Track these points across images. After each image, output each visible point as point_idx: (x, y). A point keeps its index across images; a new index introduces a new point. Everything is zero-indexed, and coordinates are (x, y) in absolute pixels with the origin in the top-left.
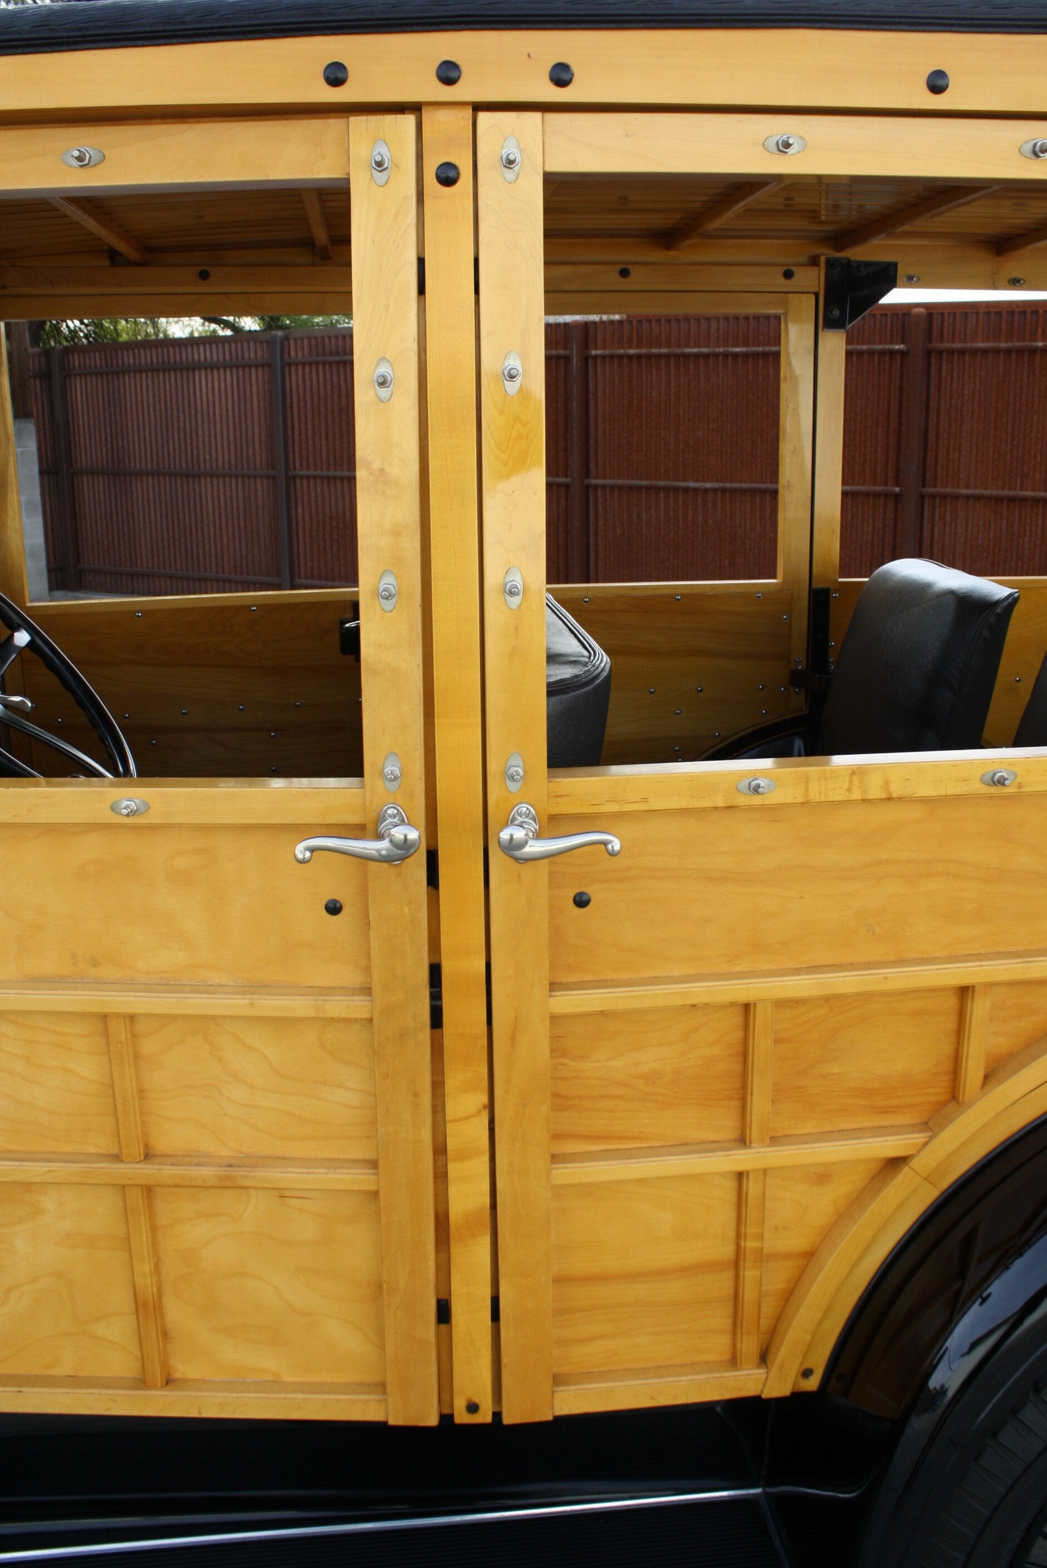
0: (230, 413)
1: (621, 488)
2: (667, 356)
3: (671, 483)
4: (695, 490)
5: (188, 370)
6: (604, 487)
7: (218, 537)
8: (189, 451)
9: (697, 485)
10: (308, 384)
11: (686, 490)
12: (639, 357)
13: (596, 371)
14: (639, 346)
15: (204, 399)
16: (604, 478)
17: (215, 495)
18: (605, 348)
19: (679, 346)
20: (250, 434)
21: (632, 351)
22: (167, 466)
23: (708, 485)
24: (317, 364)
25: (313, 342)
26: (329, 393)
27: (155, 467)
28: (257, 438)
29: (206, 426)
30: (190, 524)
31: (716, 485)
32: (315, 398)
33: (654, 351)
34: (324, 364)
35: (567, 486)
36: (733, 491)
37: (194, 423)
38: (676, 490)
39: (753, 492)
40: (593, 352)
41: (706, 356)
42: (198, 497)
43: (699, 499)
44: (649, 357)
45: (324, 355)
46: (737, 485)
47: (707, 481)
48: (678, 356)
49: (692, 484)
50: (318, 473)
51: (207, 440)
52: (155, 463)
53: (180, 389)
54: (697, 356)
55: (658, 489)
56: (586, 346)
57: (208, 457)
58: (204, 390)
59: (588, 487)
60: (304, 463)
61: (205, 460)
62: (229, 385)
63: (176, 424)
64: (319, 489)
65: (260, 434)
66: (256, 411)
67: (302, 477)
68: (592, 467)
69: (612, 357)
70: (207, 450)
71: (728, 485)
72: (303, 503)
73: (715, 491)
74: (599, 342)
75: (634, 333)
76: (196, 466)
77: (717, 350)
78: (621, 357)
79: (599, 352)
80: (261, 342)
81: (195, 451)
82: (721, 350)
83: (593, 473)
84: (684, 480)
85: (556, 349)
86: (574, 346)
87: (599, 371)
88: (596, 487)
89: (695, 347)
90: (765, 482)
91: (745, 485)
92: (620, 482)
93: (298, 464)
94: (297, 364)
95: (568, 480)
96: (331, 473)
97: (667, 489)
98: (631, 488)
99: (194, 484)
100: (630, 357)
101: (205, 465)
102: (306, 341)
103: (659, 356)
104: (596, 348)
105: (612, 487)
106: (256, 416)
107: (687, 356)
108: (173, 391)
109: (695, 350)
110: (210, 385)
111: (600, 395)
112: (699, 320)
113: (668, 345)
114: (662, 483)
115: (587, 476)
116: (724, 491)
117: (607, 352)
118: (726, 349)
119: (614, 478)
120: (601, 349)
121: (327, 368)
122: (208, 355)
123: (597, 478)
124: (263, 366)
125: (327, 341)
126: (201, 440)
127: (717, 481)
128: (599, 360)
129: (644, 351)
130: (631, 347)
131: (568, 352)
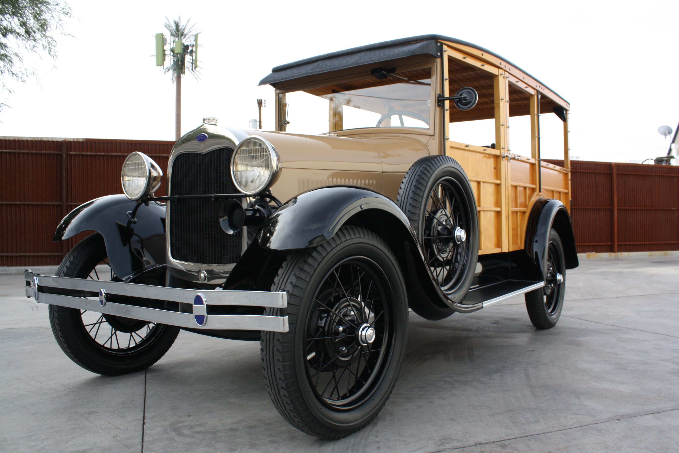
2: (103, 156)
12: (91, 156)
13: (71, 160)
14: (91, 151)
16: (76, 202)
18: (75, 151)
19: (108, 152)
21: (89, 153)
33: (98, 153)
35: (60, 205)
40: (71, 153)
41: (120, 156)
44: (95, 156)
54: (116, 156)
56: (68, 151)
59: (68, 206)
68: (70, 198)
69: (79, 155)
74: (73, 149)
75: (89, 147)
78: (83, 155)
79: (74, 153)
83: (70, 200)
86: (64, 150)
87: (73, 160)
89: (114, 153)
95: (59, 203)
100: (87, 156)
103: (99, 156)
104: (71, 151)
107: (112, 156)
109: (116, 154)
111: (72, 169)
112: (116, 143)
113: (104, 152)
115: (68, 202)
117: (78, 153)
123: (72, 202)
128: (72, 156)
129: (94, 153)
130: (87, 152)
131: (60, 152)
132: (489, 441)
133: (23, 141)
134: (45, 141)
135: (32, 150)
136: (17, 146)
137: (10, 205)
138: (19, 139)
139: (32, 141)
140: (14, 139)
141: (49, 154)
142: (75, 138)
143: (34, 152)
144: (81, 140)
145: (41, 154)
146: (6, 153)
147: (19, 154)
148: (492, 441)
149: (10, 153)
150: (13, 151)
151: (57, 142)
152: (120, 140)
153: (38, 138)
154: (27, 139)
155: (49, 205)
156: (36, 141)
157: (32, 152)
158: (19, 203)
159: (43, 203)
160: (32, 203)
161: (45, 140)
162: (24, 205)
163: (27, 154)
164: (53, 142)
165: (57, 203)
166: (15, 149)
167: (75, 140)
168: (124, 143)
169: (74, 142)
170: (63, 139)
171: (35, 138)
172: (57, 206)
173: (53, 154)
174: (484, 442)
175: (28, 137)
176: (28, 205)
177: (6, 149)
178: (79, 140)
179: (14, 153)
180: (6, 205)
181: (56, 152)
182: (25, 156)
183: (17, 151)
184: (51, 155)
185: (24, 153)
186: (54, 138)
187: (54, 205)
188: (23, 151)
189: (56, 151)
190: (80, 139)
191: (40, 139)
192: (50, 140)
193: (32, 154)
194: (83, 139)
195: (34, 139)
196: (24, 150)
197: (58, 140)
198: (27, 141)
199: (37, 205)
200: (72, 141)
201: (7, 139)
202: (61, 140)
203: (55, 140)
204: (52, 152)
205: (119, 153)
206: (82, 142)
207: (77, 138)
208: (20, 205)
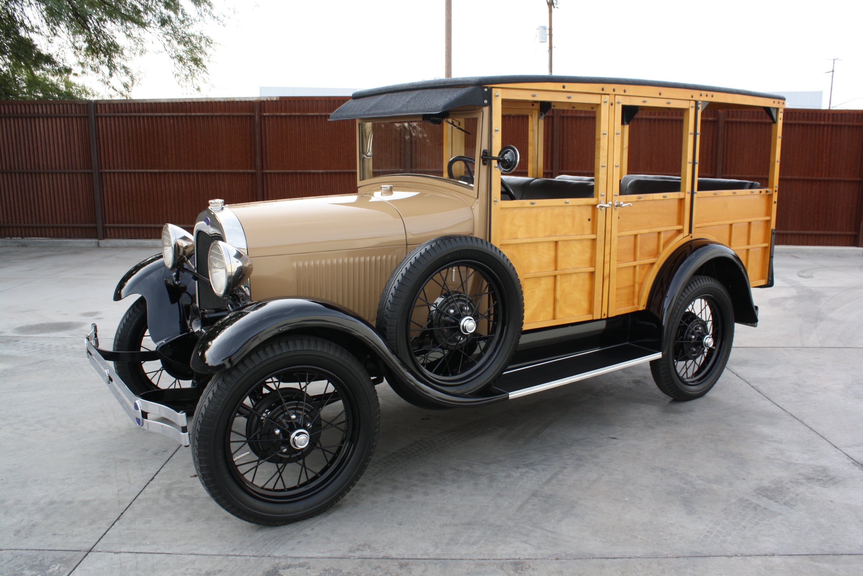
0: (60, 141)
1: (279, 174)
2: (299, 116)
3: (302, 171)
4: (314, 174)
5: (30, 118)
6: (270, 173)
7: (53, 205)
8: (32, 161)
9: (315, 171)
10: (109, 127)
11: (309, 174)
12: (286, 116)
13: (265, 123)
14: (285, 112)
15: (42, 133)
16: (271, 169)
17: (51, 183)
18: (269, 112)
19: (304, 112)
20: (73, 151)
21: (283, 114)
22: (17, 167)
23: (320, 171)
24: (114, 117)
25: (112, 106)
26: (122, 131)
27: (8, 169)
28: (77, 153)
29: (44, 147)
30: (34, 198)
31: (324, 171)
32: (113, 134)
33: (293, 114)
34: (118, 117)
35: (255, 173)
36: (331, 173)
37: (35, 145)
38: (305, 174)
39: (340, 173)
40: (264, 114)
41: (317, 116)
42: (38, 184)
43: (316, 177)
44: (290, 117)
45: (118, 112)
46: (333, 171)
47: (319, 169)
48: (304, 117)
49: (313, 171)
50: (117, 170)
51: (44, 155)
52: (8, 166)
53: (25, 127)
54: (313, 116)
55: (296, 174)
56: (261, 112)
57: (45, 163)
58: (42, 129)
59: (263, 174)
60: (107, 166)
61: (43, 165)
62: (58, 126)
63: (22, 146)
64: (116, 178)
65: (79, 151)
66: (76, 139)
67: (106, 173)
68: (265, 165)
69: (272, 116)
70: (45, 159)
71: (329, 171)
72: (107, 186)
73: (323, 173)
74: (266, 109)
75: (283, 106)
76: (37, 168)
77: (322, 114)
78: (277, 116)
79: (267, 114)
80: (79, 105)
81: (36, 160)
82: (324, 114)
83: (265, 167)
84: (308, 169)
85: (245, 112)
86: (257, 111)
87: (266, 122)
88: (267, 174)
89: (311, 113)
90: (345, 169)
91: (337, 171)
92: (279, 171)
93: (103, 166)
94: (102, 117)
95: (254, 171)
96: (124, 170)
97: (301, 174)
98: (283, 173)
99: (36, 178)
100: (281, 116)
101: (43, 167)
102: (107, 106)
103: (295, 117)
104: (265, 112)
105: (275, 173)
106: (76, 143)
107: (308, 117)
108: (21, 128)
109: (312, 114)
110: (46, 125)
111: (267, 133)
112: (313, 101)
113: (299, 112)
114: (299, 171)
115: (263, 169)
116: (327, 173)
117: (271, 114)
118: (326, 113)
119: (275, 170)
120: (267, 113)
121: (120, 119)
122: (44, 110)
123: (267, 169)
124: (80, 117)
125: (120, 106)
126: (40, 154)
127: (324, 169)
128: (266, 118)
129: (288, 114)
130: (282, 112)
131: (253, 114)
132: (399, 557)
133: (216, 102)
134: (237, 102)
135: (225, 112)
136: (209, 108)
137: (206, 173)
138: (212, 100)
139: (224, 102)
140: (207, 100)
141: (242, 116)
142: (269, 97)
143: (227, 114)
144: (275, 99)
145: (233, 116)
146: (199, 116)
147: (212, 117)
148: (402, 557)
149: (203, 116)
150: (206, 114)
151: (250, 102)
152: (317, 97)
153: (230, 98)
154: (219, 100)
155: (244, 173)
156: (228, 102)
157: (225, 114)
158: (214, 171)
159: (237, 171)
160: (226, 171)
161: (237, 100)
162: (219, 173)
163: (220, 116)
164: (246, 102)
165: (251, 171)
166: (208, 112)
167: (269, 99)
168: (321, 101)
169: (267, 101)
170: (256, 99)
171: (227, 98)
172: (252, 173)
173: (246, 116)
174: (394, 556)
175: (220, 98)
176: (223, 173)
177: (200, 112)
178: (272, 99)
179: (207, 116)
180: (202, 173)
181: (249, 114)
182: (218, 119)
183: (210, 114)
184: (244, 118)
185: (216, 116)
186: (247, 98)
187: (248, 173)
188: (216, 114)
189: (250, 112)
190: (273, 97)
191: (232, 100)
192: (243, 100)
193: (225, 116)
194: (277, 97)
195: (226, 100)
196: (216, 112)
197: (251, 100)
198: (220, 102)
199: (231, 173)
200: (265, 100)
201: (200, 101)
202: (254, 100)
203: (247, 100)
204: (245, 114)
205: (316, 112)
206: (276, 101)
207: (270, 97)
208: (215, 173)
